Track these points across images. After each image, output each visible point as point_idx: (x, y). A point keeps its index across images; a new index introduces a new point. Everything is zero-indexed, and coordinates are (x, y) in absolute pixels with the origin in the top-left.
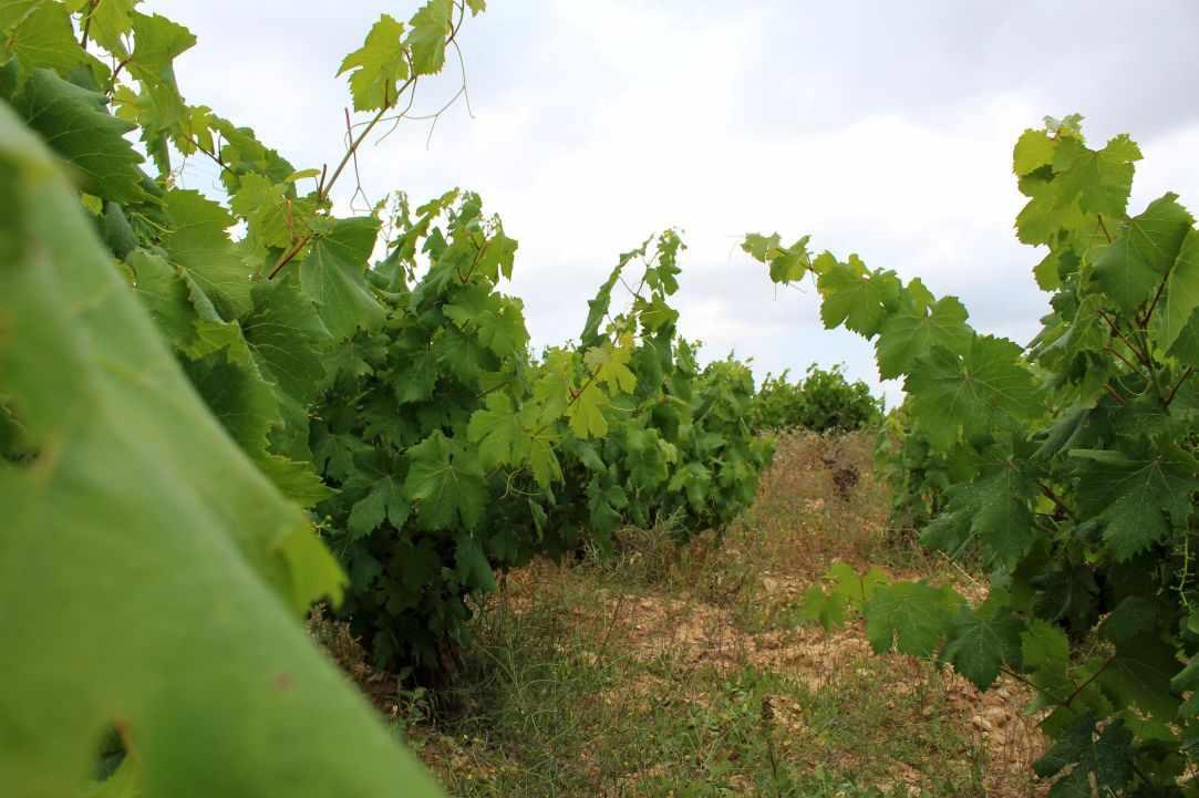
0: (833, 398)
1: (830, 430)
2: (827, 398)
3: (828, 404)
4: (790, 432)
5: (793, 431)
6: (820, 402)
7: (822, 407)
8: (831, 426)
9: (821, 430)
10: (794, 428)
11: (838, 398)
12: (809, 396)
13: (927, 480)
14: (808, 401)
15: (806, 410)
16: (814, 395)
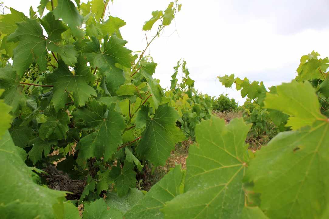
0: (225, 103)
1: (225, 111)
2: (224, 103)
3: (224, 104)
4: (214, 112)
5: (215, 112)
6: (222, 104)
7: (222, 105)
8: (225, 110)
9: (222, 111)
10: (215, 111)
11: (227, 103)
12: (219, 102)
13: (256, 126)
14: (219, 103)
15: (218, 106)
16: (220, 102)
